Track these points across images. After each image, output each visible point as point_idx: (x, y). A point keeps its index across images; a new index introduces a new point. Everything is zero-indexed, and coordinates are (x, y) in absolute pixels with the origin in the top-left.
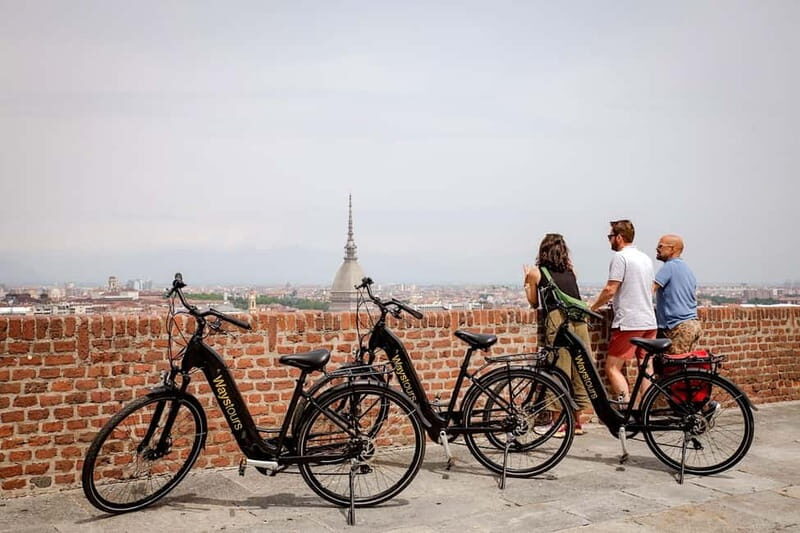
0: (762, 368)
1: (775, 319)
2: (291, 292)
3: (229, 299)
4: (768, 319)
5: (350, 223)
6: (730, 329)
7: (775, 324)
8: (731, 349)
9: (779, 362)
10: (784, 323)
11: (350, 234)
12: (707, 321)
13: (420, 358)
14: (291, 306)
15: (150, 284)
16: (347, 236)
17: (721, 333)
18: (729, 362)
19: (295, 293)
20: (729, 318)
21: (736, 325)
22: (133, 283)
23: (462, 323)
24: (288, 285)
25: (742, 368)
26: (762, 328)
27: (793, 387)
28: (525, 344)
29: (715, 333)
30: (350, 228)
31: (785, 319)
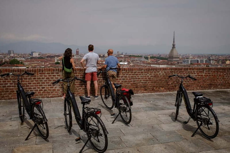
0: (149, 84)
1: (155, 71)
2: (159, 56)
3: (144, 57)
4: (152, 71)
5: (174, 39)
6: (137, 73)
7: (154, 72)
8: (137, 79)
9: (156, 82)
10: (158, 72)
11: (174, 41)
12: (128, 71)
13: (27, 79)
14: (159, 59)
15: (127, 53)
16: (173, 42)
17: (132, 75)
18: (136, 82)
19: (160, 56)
20: (136, 70)
21: (138, 73)
22: (123, 53)
23: (40, 71)
24: (159, 54)
25: (141, 84)
26: (149, 73)
27: (161, 89)
28: (61, 76)
29: (130, 75)
30: (174, 40)
31: (159, 71)
